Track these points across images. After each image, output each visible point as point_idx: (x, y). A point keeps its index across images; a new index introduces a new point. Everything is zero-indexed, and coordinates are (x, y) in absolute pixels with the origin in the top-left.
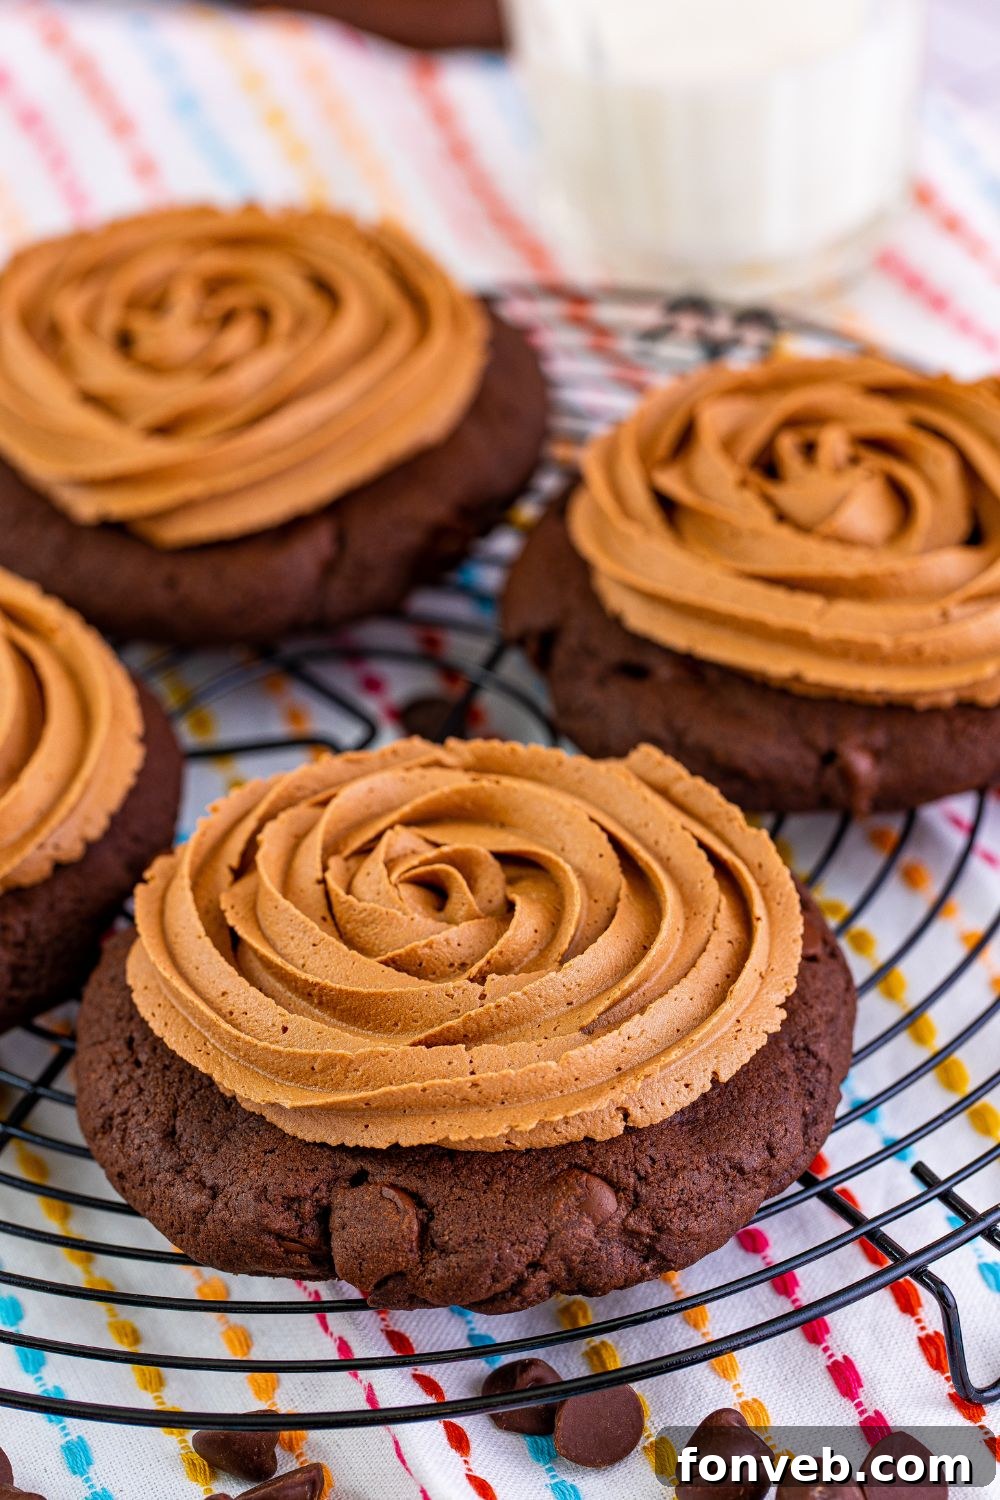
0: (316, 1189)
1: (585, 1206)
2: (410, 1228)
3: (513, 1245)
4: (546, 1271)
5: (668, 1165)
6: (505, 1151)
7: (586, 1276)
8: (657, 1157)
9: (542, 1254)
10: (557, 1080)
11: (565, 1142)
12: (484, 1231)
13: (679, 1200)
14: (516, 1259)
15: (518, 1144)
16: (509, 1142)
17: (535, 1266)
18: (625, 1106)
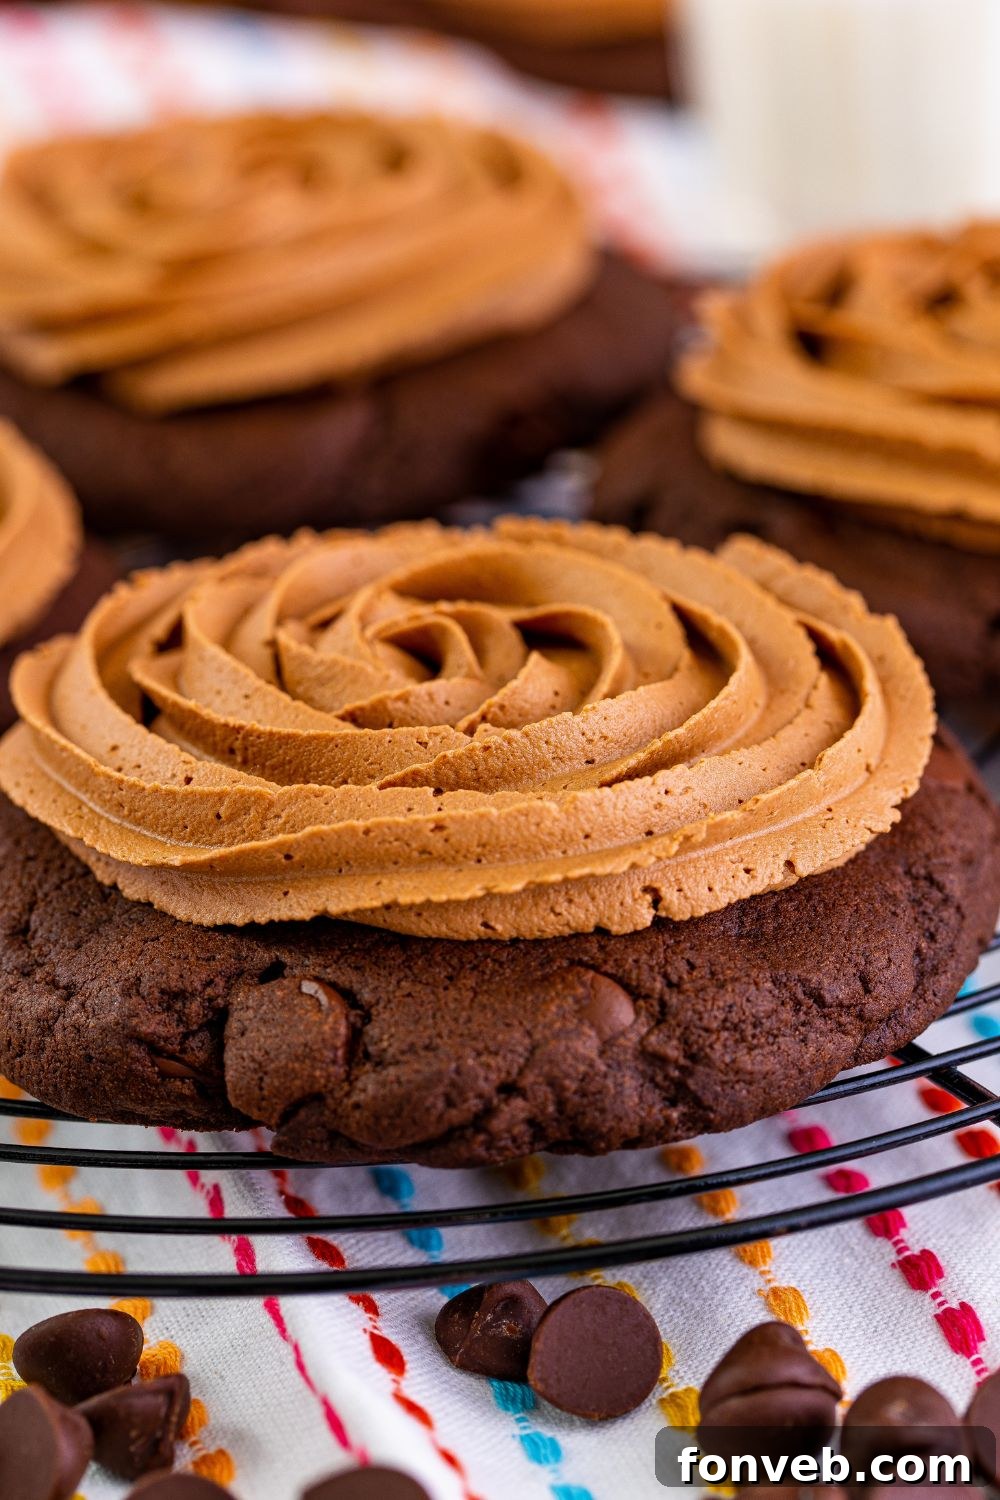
0: (209, 983)
1: (587, 1012)
2: (334, 1029)
3: (479, 1054)
4: (525, 1098)
5: (713, 974)
6: (480, 941)
7: (584, 1113)
8: (698, 962)
9: (521, 1072)
10: (558, 833)
11: (567, 931)
12: (440, 1035)
13: (725, 1020)
14: (482, 1075)
15: (499, 927)
16: (486, 925)
17: (509, 1089)
18: (656, 885)
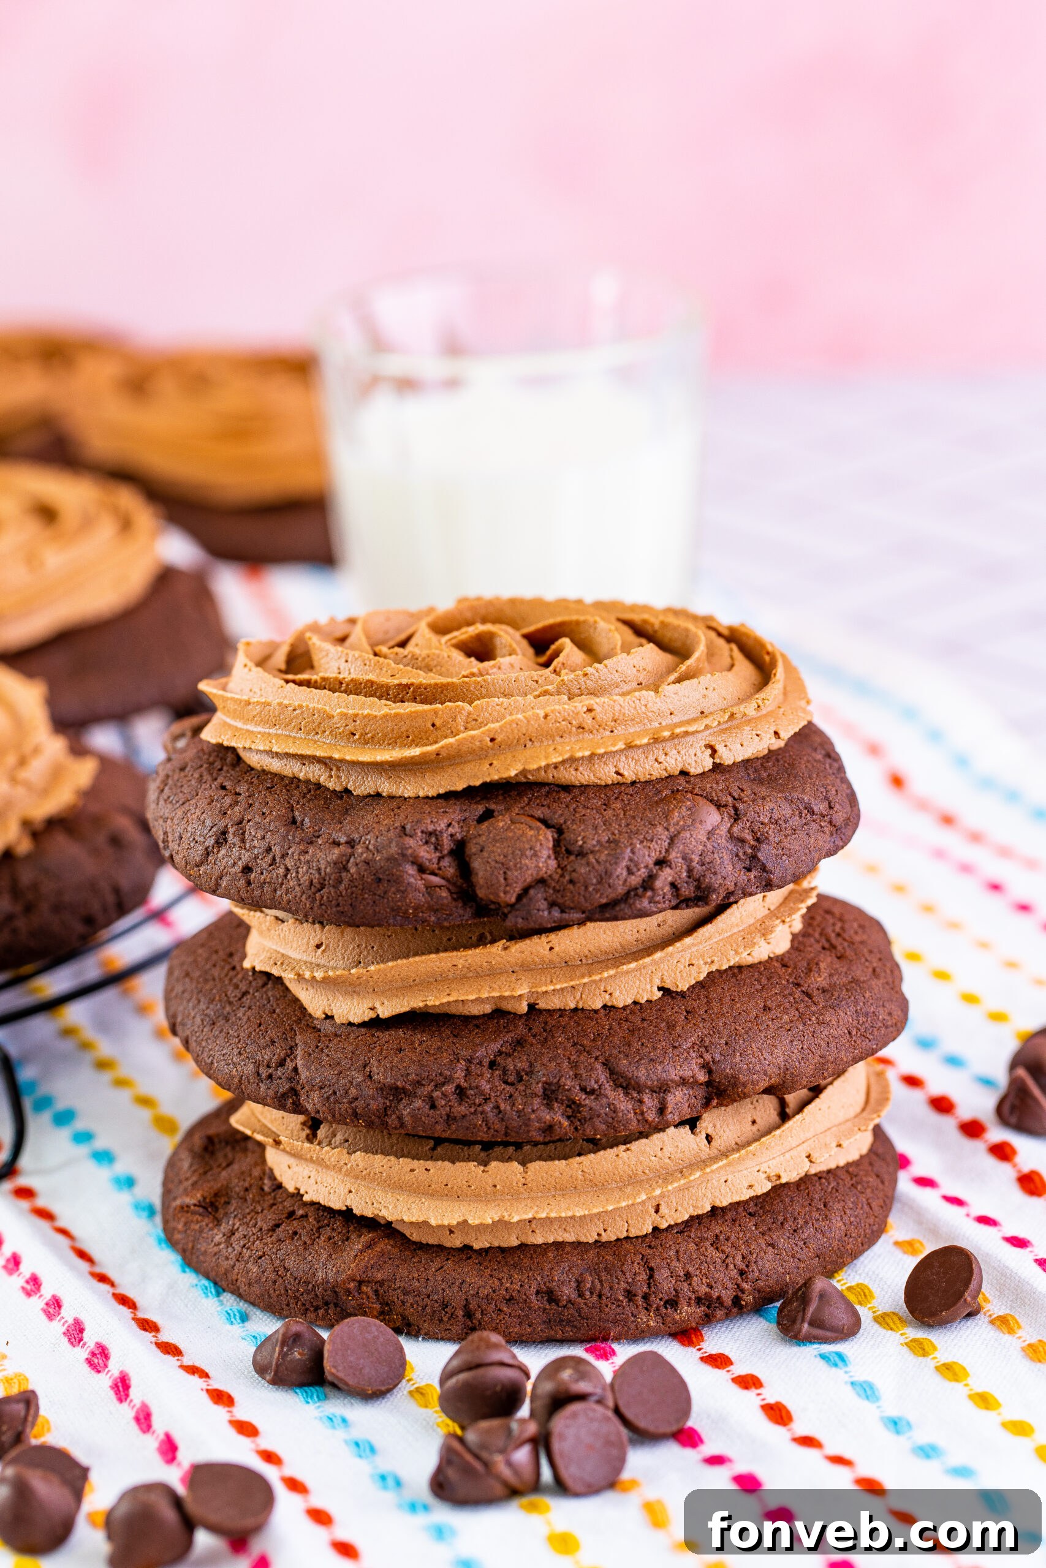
0: (449, 825)
1: (696, 816)
2: (544, 839)
3: (642, 842)
4: (671, 868)
5: (756, 794)
6: (613, 784)
7: (704, 876)
8: (744, 788)
9: (667, 851)
10: (656, 711)
11: (665, 774)
12: (613, 834)
13: (772, 818)
14: (647, 853)
15: (626, 773)
16: (618, 773)
17: (661, 863)
18: (712, 743)
